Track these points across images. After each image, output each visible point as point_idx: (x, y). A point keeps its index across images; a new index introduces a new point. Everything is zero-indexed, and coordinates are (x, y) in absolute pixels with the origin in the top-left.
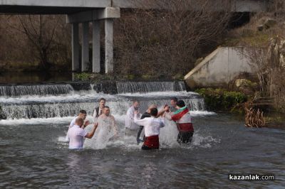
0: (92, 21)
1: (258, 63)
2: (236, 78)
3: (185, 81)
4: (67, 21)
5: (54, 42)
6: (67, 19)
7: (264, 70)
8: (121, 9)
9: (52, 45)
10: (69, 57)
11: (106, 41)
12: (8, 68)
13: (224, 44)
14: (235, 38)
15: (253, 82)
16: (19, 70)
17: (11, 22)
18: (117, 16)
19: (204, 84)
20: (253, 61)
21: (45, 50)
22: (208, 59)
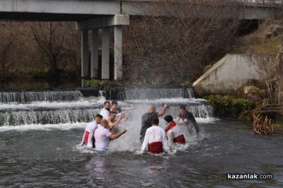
0: (101, 28)
1: (266, 70)
2: (244, 85)
3: (193, 88)
4: (77, 28)
5: (64, 49)
6: (76, 26)
7: (272, 77)
8: (130, 16)
9: (62, 52)
10: (78, 63)
11: (115, 48)
12: (19, 75)
13: (232, 52)
14: (244, 45)
15: (261, 89)
16: (29, 77)
17: (21, 29)
18: (126, 23)
19: (212, 91)
20: (261, 68)
21: (54, 57)
22: (216, 65)
